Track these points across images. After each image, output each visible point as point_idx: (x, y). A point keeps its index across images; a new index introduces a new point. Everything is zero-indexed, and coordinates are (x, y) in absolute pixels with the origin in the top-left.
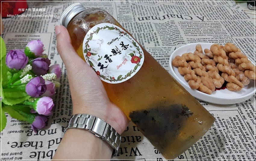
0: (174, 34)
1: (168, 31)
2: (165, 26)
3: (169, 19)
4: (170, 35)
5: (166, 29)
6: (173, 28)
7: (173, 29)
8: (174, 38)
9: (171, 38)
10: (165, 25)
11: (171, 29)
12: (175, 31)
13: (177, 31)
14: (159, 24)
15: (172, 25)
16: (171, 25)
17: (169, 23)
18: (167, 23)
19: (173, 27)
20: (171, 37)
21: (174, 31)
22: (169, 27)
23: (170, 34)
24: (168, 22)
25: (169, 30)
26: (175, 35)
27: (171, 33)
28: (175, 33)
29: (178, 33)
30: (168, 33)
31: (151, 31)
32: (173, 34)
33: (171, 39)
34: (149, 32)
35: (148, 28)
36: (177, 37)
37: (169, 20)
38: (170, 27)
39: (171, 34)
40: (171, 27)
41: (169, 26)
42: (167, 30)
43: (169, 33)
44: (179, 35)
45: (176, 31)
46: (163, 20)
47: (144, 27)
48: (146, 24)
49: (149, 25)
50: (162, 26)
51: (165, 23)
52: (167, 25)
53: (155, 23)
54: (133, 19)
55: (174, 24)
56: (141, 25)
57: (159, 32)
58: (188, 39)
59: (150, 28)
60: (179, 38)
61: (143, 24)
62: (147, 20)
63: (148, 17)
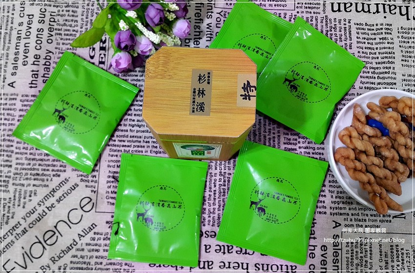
0: (384, 63)
1: (377, 48)
2: (375, 34)
3: (385, 17)
4: (377, 60)
5: (374, 42)
6: (387, 45)
7: (385, 48)
8: (382, 70)
9: (377, 68)
10: (375, 32)
11: (382, 46)
12: (387, 55)
13: (391, 55)
14: (364, 27)
15: (387, 36)
16: (384, 36)
17: (382, 29)
18: (379, 27)
19: (386, 41)
20: (378, 66)
21: (385, 55)
22: (380, 39)
23: (378, 58)
24: (381, 27)
25: (379, 46)
26: (385, 65)
27: (380, 56)
28: (386, 60)
29: (390, 60)
30: (375, 53)
31: (348, 47)
32: (383, 60)
33: (376, 71)
36: (387, 70)
37: (385, 21)
38: (381, 41)
39: (380, 60)
40: (384, 41)
41: (381, 36)
42: (375, 46)
43: (377, 55)
44: (392, 66)
45: (389, 55)
46: (374, 13)
47: (338, 33)
48: (343, 22)
49: (347, 29)
50: (370, 32)
51: (375, 25)
52: (378, 34)
53: (358, 24)
54: (322, 4)
55: (391, 34)
56: (333, 26)
57: (361, 50)
58: (404, 75)
59: (348, 37)
60: (390, 75)
61: (337, 23)
62: (346, 11)
63: (349, 5)
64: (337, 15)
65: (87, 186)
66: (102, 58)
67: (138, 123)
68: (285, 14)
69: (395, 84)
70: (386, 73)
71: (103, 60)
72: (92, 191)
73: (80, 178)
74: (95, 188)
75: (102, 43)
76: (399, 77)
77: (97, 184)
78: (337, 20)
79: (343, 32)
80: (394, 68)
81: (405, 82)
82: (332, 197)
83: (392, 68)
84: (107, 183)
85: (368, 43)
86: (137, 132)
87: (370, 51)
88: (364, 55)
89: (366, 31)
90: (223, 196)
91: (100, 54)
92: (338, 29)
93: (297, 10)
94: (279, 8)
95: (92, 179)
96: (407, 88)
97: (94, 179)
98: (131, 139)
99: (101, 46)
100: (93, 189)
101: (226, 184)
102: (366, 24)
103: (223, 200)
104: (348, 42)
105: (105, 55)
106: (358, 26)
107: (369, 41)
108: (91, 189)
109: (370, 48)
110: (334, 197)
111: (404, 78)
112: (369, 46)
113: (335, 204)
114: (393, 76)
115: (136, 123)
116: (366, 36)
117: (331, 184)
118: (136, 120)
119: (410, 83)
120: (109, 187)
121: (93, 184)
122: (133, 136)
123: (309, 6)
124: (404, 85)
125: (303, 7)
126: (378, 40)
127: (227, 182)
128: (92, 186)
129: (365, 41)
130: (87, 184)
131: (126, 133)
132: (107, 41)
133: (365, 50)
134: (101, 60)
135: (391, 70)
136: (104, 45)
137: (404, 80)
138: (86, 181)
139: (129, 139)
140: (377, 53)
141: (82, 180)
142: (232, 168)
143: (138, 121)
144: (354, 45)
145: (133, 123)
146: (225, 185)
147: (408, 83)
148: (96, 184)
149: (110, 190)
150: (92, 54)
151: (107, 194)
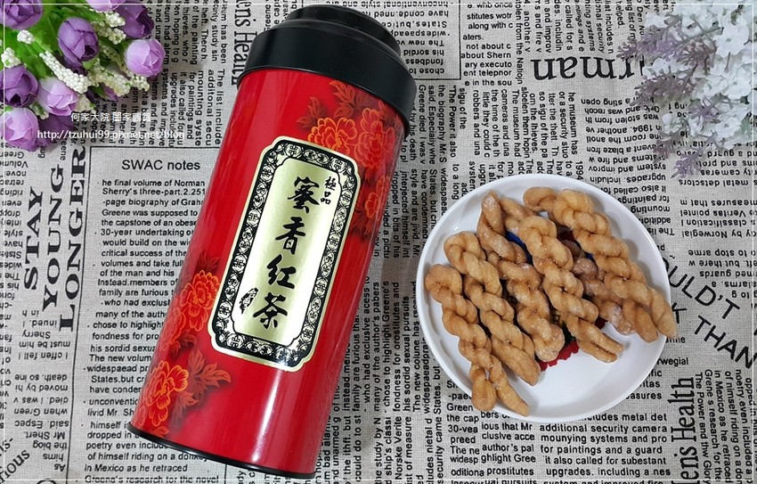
0: (644, 178)
1: (629, 149)
2: (623, 120)
4: (630, 174)
5: (622, 136)
6: (648, 142)
7: (645, 147)
8: (641, 194)
9: (631, 190)
10: (623, 115)
11: (640, 143)
12: (649, 162)
13: (657, 162)
14: (602, 106)
15: (649, 122)
16: (642, 122)
19: (648, 134)
20: (632, 185)
21: (645, 162)
22: (635, 129)
23: (631, 169)
25: (632, 144)
26: (646, 183)
27: (635, 164)
28: (649, 172)
29: (657, 172)
30: (626, 160)
31: (569, 150)
32: (642, 173)
33: (629, 196)
34: (560, 158)
35: (559, 131)
36: (651, 194)
38: (638, 133)
39: (635, 173)
40: (643, 133)
41: (637, 124)
42: (624, 145)
43: (630, 162)
44: (660, 183)
45: (654, 162)
46: (621, 78)
47: (548, 122)
48: (557, 99)
49: (567, 113)
50: (614, 117)
51: (624, 102)
52: (631, 119)
53: (588, 102)
54: (515, 64)
55: (657, 117)
56: (539, 109)
57: (596, 155)
58: (683, 203)
59: (569, 129)
60: (657, 203)
61: (546, 102)
62: (564, 76)
63: (570, 62)
64: (547, 86)
65: (45, 456)
66: (77, 189)
67: (150, 319)
68: (442, 88)
69: (668, 220)
70: (648, 198)
71: (79, 193)
72: (57, 466)
73: (33, 439)
74: (62, 459)
75: (76, 159)
76: (675, 207)
77: (67, 450)
78: (546, 96)
79: (558, 121)
80: (664, 189)
81: (686, 218)
82: (548, 460)
83: (660, 188)
84: (88, 448)
85: (611, 140)
86: (148, 339)
87: (614, 155)
88: (602, 164)
89: (607, 115)
90: (325, 466)
91: (73, 182)
92: (548, 114)
93: (465, 78)
94: (429, 76)
95: (56, 440)
96: (691, 228)
97: (61, 441)
98: (136, 354)
99: (75, 164)
100: (59, 462)
101: (331, 441)
102: (605, 100)
103: (326, 475)
104: (569, 140)
105: (82, 182)
106: (590, 106)
107: (612, 136)
108: (54, 462)
109: (614, 150)
110: (552, 460)
111: (685, 208)
112: (613, 145)
113: (554, 475)
114: (664, 204)
115: (146, 319)
116: (606, 126)
117: (546, 433)
118: (146, 314)
119: (696, 218)
120: (92, 457)
121: (58, 451)
122: (140, 348)
123: (490, 69)
124: (685, 222)
125: (477, 73)
126: (630, 133)
127: (332, 437)
128: (56, 456)
129: (605, 135)
130: (47, 451)
131: (125, 342)
132: (87, 154)
133: (603, 155)
134: (74, 194)
135: (659, 193)
136: (81, 163)
137: (686, 213)
138: (44, 445)
139: (132, 353)
140: (630, 159)
141: (36, 444)
142: (341, 407)
143: (150, 315)
144: (583, 145)
145: (140, 320)
146: (328, 444)
147: (692, 218)
148: (65, 452)
149: (92, 463)
150: (57, 183)
151: (88, 473)
